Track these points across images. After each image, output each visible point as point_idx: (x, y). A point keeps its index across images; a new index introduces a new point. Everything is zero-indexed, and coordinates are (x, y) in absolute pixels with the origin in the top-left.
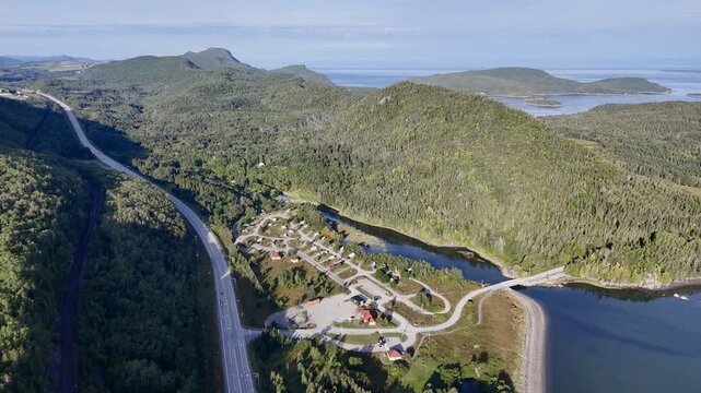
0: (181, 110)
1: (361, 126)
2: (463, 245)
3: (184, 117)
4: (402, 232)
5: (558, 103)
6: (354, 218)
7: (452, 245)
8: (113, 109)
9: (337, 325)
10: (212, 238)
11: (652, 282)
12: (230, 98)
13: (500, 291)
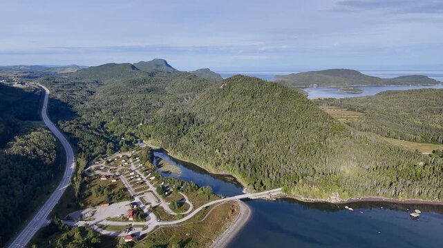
0: (112, 94)
1: (208, 102)
2: (231, 174)
3: (112, 98)
4: (198, 165)
5: (360, 91)
6: (174, 157)
7: (223, 173)
8: (75, 93)
9: (108, 219)
10: (73, 166)
11: (334, 198)
12: (147, 87)
13: (231, 201)
